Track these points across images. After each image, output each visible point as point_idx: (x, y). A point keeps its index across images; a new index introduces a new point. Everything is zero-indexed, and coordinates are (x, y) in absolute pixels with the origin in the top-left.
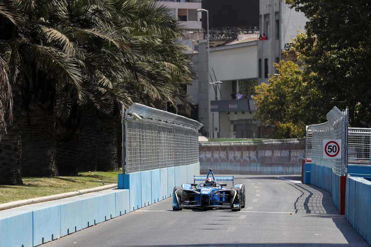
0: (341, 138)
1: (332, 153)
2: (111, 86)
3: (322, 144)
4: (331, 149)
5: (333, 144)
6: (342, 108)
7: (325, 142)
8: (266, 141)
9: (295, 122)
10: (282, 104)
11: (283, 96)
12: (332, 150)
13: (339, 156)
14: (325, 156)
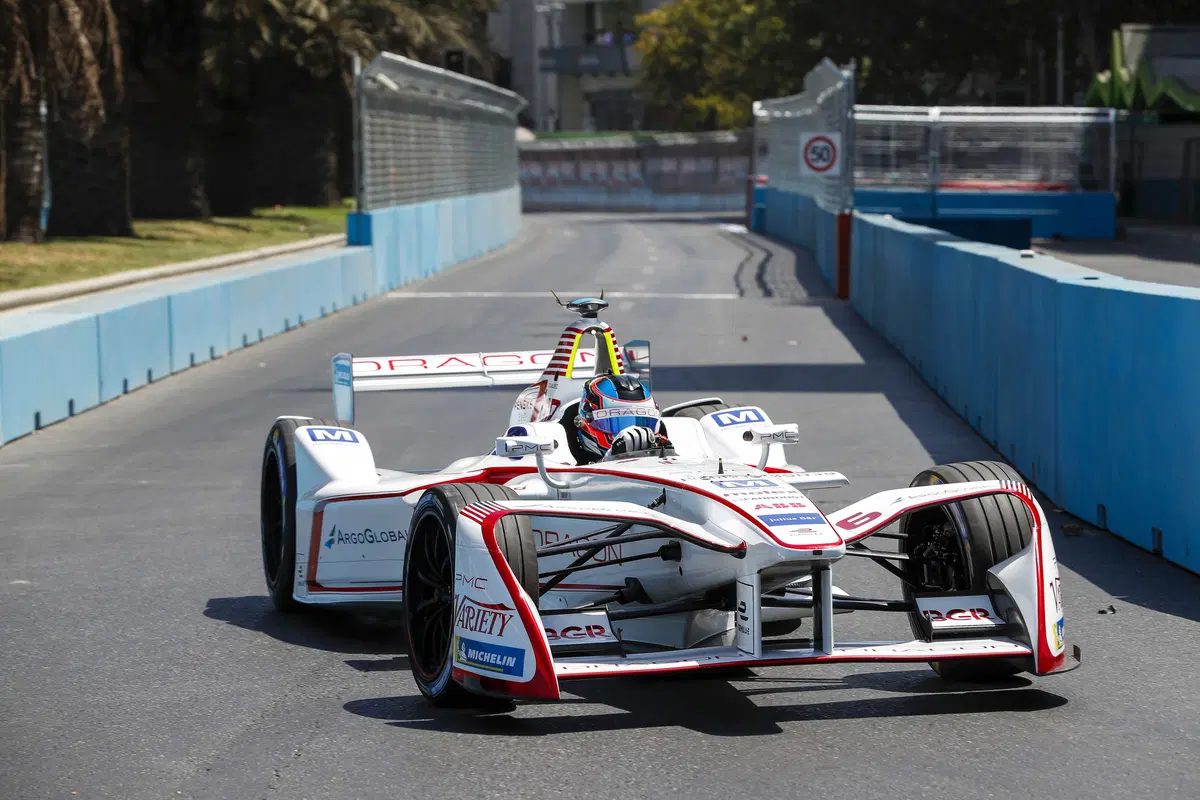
0: (839, 130)
1: (821, 164)
2: (324, 14)
3: (797, 143)
4: (818, 154)
5: (820, 144)
6: (841, 62)
7: (805, 137)
8: (665, 139)
9: (729, 96)
10: (699, 53)
11: (698, 34)
12: (820, 156)
13: (836, 170)
14: (805, 170)
